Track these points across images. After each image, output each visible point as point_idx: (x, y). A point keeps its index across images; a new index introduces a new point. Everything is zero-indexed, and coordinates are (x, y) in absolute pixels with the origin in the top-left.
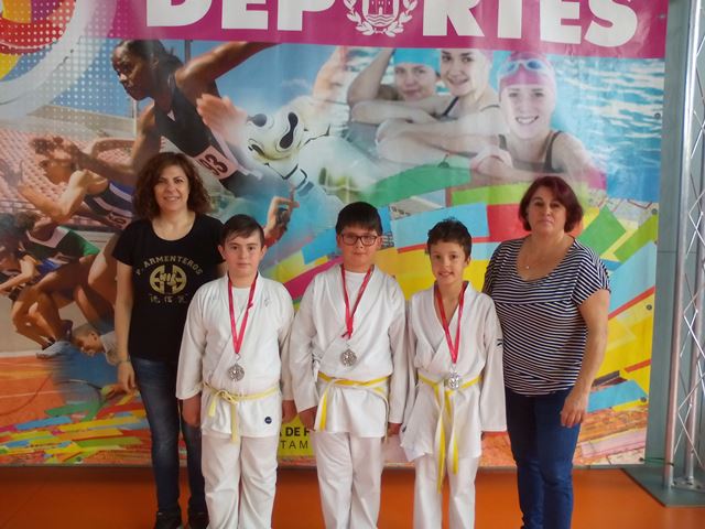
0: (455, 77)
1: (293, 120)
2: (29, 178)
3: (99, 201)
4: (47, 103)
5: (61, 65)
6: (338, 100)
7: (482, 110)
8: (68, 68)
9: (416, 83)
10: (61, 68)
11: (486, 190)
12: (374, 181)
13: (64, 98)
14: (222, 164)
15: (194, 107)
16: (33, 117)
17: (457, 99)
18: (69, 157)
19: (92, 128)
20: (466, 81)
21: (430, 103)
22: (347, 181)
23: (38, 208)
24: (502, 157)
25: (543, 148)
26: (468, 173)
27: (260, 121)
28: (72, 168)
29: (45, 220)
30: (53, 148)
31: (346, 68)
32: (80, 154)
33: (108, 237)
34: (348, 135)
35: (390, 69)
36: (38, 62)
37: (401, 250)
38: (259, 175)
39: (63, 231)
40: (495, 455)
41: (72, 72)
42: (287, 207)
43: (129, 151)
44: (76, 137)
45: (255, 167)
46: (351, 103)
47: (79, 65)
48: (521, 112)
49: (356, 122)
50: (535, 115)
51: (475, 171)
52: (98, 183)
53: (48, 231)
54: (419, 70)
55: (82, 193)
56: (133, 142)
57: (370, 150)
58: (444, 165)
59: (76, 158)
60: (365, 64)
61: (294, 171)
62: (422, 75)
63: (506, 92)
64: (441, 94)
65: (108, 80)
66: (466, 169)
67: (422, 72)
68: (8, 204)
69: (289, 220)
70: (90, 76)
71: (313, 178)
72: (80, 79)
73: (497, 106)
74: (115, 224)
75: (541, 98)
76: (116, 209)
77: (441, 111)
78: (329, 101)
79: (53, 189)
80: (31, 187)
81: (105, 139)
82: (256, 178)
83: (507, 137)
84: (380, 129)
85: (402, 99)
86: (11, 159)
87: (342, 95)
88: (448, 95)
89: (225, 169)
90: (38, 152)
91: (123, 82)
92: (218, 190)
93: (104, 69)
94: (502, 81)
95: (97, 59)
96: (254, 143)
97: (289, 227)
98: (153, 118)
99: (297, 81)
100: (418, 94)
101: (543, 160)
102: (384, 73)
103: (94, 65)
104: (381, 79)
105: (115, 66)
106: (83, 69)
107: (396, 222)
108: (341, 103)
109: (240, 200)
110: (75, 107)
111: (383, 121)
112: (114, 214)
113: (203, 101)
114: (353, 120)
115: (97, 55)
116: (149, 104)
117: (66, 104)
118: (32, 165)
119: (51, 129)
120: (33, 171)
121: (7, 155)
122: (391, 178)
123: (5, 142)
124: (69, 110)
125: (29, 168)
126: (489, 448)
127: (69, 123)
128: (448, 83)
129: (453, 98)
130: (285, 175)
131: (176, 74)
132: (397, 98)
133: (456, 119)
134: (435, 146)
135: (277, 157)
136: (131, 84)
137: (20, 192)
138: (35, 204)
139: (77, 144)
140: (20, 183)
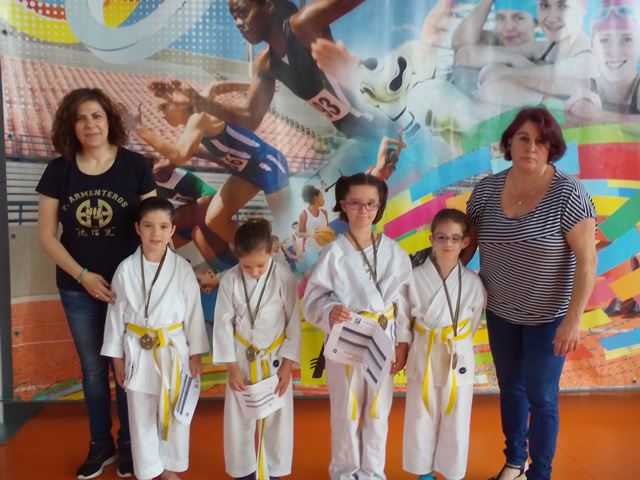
0: (552, 23)
1: (402, 64)
2: (149, 120)
3: (216, 143)
4: (166, 47)
6: (444, 44)
7: (576, 55)
8: (187, 12)
10: (180, 12)
11: (577, 130)
12: (477, 122)
13: (183, 42)
14: (335, 107)
15: (309, 51)
16: (153, 62)
17: (553, 44)
18: (188, 100)
19: (206, 71)
20: (560, 27)
21: (528, 48)
22: (452, 123)
23: (156, 150)
24: (593, 100)
25: (630, 91)
26: (563, 114)
27: (372, 65)
28: (190, 111)
29: (164, 162)
30: (171, 90)
31: (451, 14)
32: (198, 97)
33: (225, 177)
34: (452, 79)
35: (492, 16)
38: (369, 117)
39: (181, 172)
40: (580, 377)
41: (190, 16)
42: (396, 147)
43: (246, 94)
44: (194, 81)
45: (366, 109)
46: (456, 48)
48: (611, 56)
49: (460, 66)
50: (624, 59)
51: (568, 112)
52: (216, 126)
53: (167, 173)
54: (517, 17)
55: (199, 136)
56: (249, 85)
57: (473, 93)
59: (194, 101)
60: (468, 11)
61: (402, 113)
62: (521, 22)
63: (598, 37)
64: (539, 39)
65: (224, 24)
66: (560, 111)
67: (520, 18)
69: (397, 160)
70: (207, 20)
71: (420, 119)
72: (197, 24)
73: (589, 51)
74: (232, 166)
75: (629, 43)
76: (233, 151)
77: (539, 56)
78: (434, 46)
79: (172, 132)
80: (150, 129)
81: (221, 82)
82: (367, 120)
83: (597, 81)
84: (482, 73)
85: (502, 44)
88: (545, 41)
89: (338, 111)
90: (157, 95)
91: (239, 26)
92: (331, 132)
93: (221, 14)
94: (594, 27)
95: (213, 3)
96: (364, 86)
97: (397, 167)
98: (268, 63)
99: (406, 26)
100: (517, 40)
101: (629, 102)
102: (485, 20)
103: (211, 10)
104: (483, 25)
105: (232, 11)
106: (201, 13)
107: (496, 161)
109: (352, 141)
110: (192, 50)
111: (485, 64)
112: (231, 155)
113: (318, 45)
114: (457, 64)
116: (264, 48)
117: (184, 48)
118: (151, 108)
119: (170, 73)
120: (152, 114)
121: (125, 98)
122: (492, 119)
123: (123, 86)
124: (187, 53)
125: (148, 110)
126: (574, 370)
127: (187, 67)
128: (546, 29)
129: (549, 44)
130: (394, 117)
131: (291, 19)
132: (497, 43)
133: (552, 63)
134: (532, 89)
135: (388, 99)
136: (247, 28)
137: (138, 134)
138: (154, 147)
139: (194, 88)
140: (139, 126)
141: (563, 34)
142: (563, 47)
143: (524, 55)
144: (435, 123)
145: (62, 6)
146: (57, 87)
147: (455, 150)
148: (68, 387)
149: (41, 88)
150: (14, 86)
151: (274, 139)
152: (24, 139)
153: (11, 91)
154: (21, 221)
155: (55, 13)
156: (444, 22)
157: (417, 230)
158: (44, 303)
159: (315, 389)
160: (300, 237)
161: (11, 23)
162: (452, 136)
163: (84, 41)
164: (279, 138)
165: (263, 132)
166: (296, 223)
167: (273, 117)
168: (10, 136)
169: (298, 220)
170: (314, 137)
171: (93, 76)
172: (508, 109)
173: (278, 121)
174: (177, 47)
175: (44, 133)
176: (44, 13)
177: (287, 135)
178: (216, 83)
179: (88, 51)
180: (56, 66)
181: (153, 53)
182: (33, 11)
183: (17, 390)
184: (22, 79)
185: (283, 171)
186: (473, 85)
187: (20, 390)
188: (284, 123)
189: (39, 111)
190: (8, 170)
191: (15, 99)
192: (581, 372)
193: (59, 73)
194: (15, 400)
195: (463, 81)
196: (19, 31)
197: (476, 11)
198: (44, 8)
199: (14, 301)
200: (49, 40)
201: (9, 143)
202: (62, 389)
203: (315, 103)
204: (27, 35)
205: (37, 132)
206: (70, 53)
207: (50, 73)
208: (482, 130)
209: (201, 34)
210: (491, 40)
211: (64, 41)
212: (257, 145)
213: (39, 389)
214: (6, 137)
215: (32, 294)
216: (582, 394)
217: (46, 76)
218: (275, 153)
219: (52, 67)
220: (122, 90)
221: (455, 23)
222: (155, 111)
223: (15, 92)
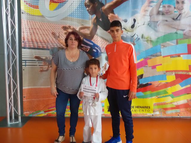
0: (180, 8)
1: (135, 20)
2: (62, 37)
4: (67, 16)
5: (70, 5)
7: (187, 17)
8: (73, 6)
9: (168, 10)
10: (71, 6)
11: (187, 40)
12: (156, 38)
15: (108, 17)
16: (63, 20)
17: (180, 14)
19: (78, 23)
20: (183, 9)
21: (172, 16)
22: (149, 38)
26: (183, 35)
27: (126, 21)
30: (68, 29)
31: (149, 6)
32: (76, 31)
34: (149, 25)
35: (161, 6)
36: (64, 5)
37: (164, 57)
38: (125, 36)
40: (187, 113)
41: (73, 7)
43: (89, 30)
44: (74, 26)
45: (124, 34)
46: (150, 16)
47: (75, 5)
49: (152, 21)
51: (184, 34)
54: (169, 6)
56: (90, 27)
57: (156, 29)
58: (176, 33)
60: (154, 5)
61: (135, 35)
62: (170, 8)
64: (175, 13)
65: (83, 9)
66: (182, 34)
67: (170, 7)
68: (55, 45)
70: (78, 8)
71: (140, 37)
72: (76, 9)
74: (85, 50)
76: (85, 46)
77: (175, 18)
78: (144, 15)
80: (62, 40)
81: (82, 26)
84: (158, 23)
85: (164, 15)
86: (56, 32)
87: (148, 13)
88: (178, 13)
90: (64, 30)
91: (87, 10)
93: (82, 6)
95: (80, 4)
98: (96, 20)
99: (136, 10)
100: (169, 13)
102: (159, 7)
103: (79, 5)
104: (159, 9)
105: (85, 6)
106: (77, 7)
107: (162, 49)
108: (147, 16)
110: (74, 17)
111: (159, 21)
112: (85, 47)
113: (110, 15)
115: (80, 3)
116: (94, 16)
117: (72, 16)
118: (62, 34)
119: (68, 23)
120: (62, 35)
121: (55, 31)
122: (161, 37)
123: (54, 27)
124: (73, 18)
125: (61, 34)
126: (186, 111)
127: (73, 22)
128: (178, 10)
129: (179, 14)
130: (132, 36)
131: (102, 8)
132: (163, 14)
133: (180, 20)
134: (173, 28)
135: (130, 31)
136: (90, 11)
137: (59, 41)
138: (63, 44)
139: (75, 28)
140: (59, 39)
141: (183, 11)
142: (183, 15)
143: (171, 18)
144: (144, 38)
145: (38, 5)
146: (36, 28)
147: (150, 46)
148: (38, 112)
149: (32, 28)
150: (25, 28)
151: (97, 42)
152: (27, 42)
153: (24, 29)
154: (25, 65)
155: (36, 7)
156: (147, 8)
157: (139, 69)
158: (32, 89)
159: (108, 115)
160: (104, 71)
161: (24, 10)
162: (149, 41)
163: (44, 15)
164: (99, 42)
165: (94, 40)
166: (103, 67)
167: (97, 36)
168: (23, 42)
169: (104, 66)
170: (109, 42)
171: (46, 25)
172: (166, 34)
173: (98, 37)
174: (70, 16)
175: (32, 41)
176: (33, 7)
177: (101, 41)
178: (81, 26)
179: (45, 18)
180: (36, 22)
181: (63, 18)
182: (30, 7)
183: (24, 113)
184: (27, 26)
185: (100, 52)
186: (155, 27)
187: (25, 113)
188: (100, 38)
189: (31, 35)
190: (22, 51)
191: (25, 31)
192: (188, 112)
193: (37, 24)
194: (24, 116)
195: (153, 26)
196: (26, 12)
197: (157, 5)
198: (33, 6)
199: (24, 88)
200: (34, 15)
201: (23, 44)
202: (36, 113)
203: (109, 32)
204: (28, 14)
205: (30, 40)
206: (40, 18)
207: (34, 24)
208: (158, 40)
209: (76, 12)
210: (161, 13)
211: (38, 15)
212: (92, 44)
213: (30, 113)
214: (22, 42)
215: (28, 86)
216: (188, 118)
217: (33, 24)
218: (97, 46)
219: (35, 22)
220: (54, 29)
221: (150, 9)
222: (63, 35)
223: (25, 29)
